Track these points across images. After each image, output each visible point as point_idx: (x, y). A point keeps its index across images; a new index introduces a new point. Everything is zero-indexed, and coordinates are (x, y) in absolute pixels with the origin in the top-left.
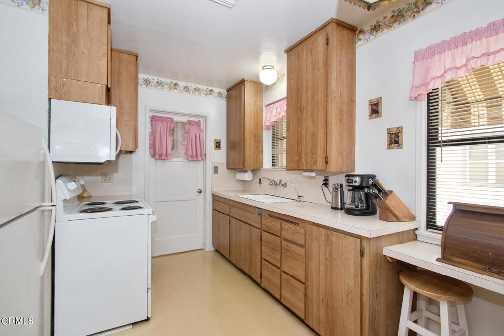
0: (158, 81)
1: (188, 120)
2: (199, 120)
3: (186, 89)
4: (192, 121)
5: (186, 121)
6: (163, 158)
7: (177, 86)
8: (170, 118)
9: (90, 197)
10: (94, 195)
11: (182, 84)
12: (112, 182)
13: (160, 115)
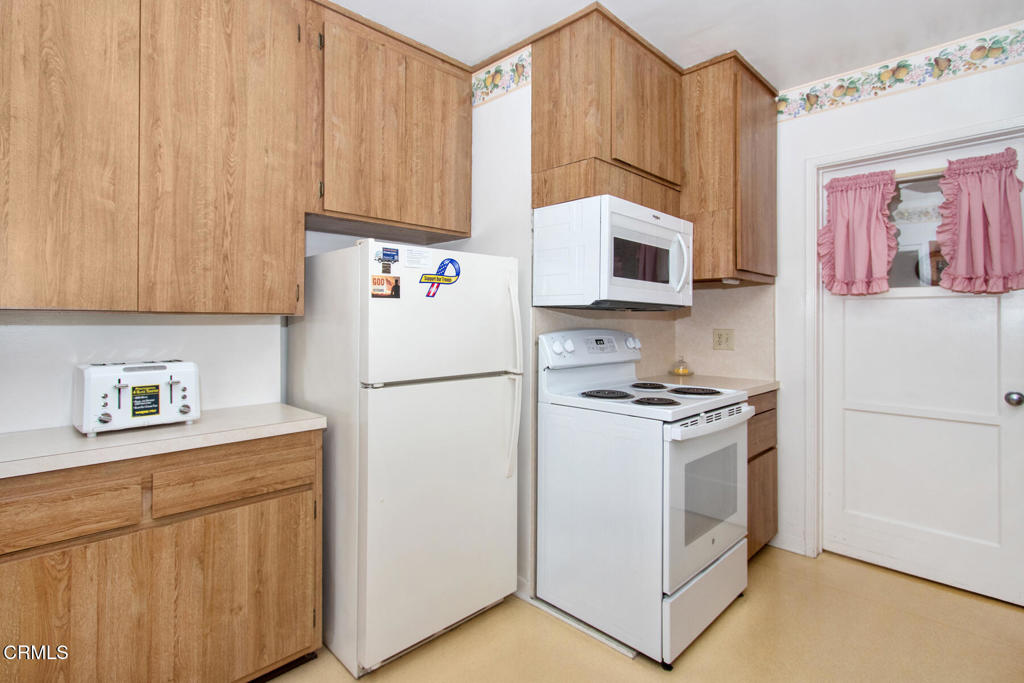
0: (840, 83)
1: (950, 163)
2: (1008, 149)
3: (940, 65)
4: (967, 160)
5: (946, 165)
6: (854, 291)
7: (902, 74)
8: (883, 173)
9: (689, 375)
10: (698, 371)
11: (917, 59)
12: (732, 350)
13: (850, 175)
